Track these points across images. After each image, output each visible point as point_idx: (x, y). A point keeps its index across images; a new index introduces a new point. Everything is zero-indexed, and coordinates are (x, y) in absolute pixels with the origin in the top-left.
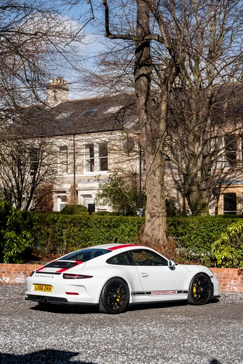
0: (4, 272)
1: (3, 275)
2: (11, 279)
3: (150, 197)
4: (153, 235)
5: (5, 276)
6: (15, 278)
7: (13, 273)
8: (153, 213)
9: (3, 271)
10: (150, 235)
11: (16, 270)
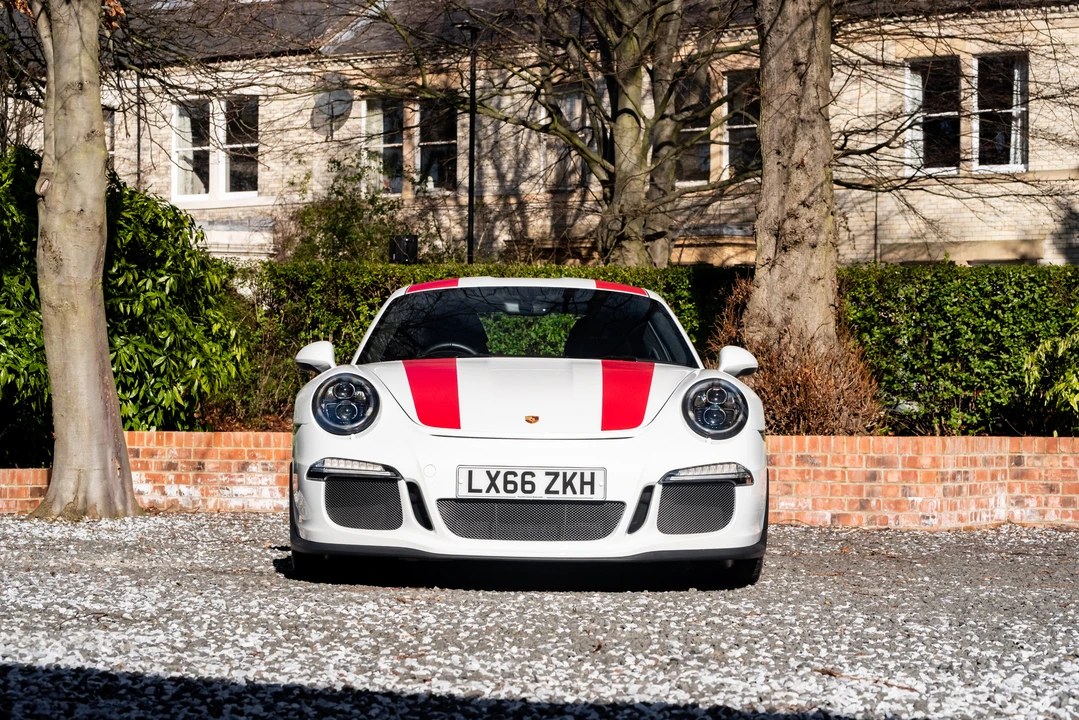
0: (171, 467)
1: (170, 475)
2: (205, 493)
3: (776, 168)
4: (787, 320)
5: (178, 480)
6: (224, 486)
7: (217, 469)
8: (794, 232)
9: (166, 459)
10: (778, 319)
11: (230, 457)
